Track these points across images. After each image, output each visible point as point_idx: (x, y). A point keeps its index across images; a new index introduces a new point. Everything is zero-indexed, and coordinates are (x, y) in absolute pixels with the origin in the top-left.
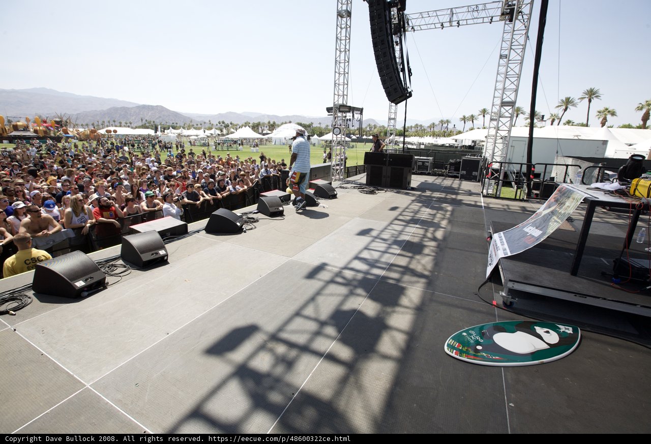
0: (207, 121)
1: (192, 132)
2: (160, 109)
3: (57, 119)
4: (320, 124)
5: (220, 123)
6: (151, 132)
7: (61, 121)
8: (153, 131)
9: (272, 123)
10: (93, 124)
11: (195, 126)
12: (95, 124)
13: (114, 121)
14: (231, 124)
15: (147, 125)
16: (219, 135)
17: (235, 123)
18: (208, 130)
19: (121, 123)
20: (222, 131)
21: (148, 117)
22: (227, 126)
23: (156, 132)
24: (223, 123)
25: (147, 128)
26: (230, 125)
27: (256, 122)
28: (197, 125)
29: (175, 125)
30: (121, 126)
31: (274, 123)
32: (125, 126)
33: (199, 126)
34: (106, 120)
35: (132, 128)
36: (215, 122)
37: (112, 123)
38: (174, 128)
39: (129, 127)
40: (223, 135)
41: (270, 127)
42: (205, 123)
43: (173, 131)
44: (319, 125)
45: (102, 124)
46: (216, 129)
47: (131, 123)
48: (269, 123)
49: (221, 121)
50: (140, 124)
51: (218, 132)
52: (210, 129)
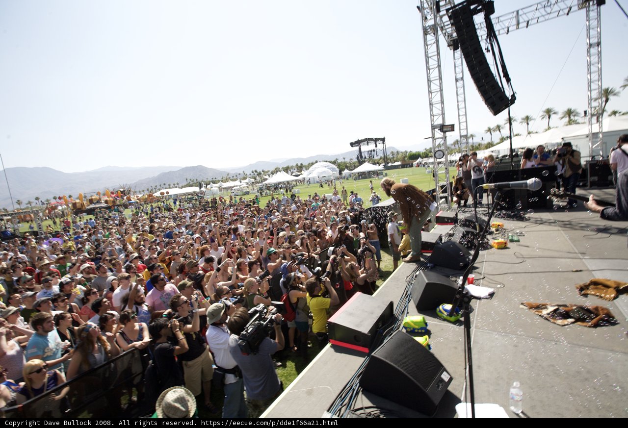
0: (242, 173)
1: (230, 184)
2: (200, 169)
3: (122, 190)
4: (344, 159)
5: (253, 172)
6: (197, 189)
7: (124, 191)
8: (199, 188)
9: (299, 165)
10: (148, 190)
11: (232, 178)
12: (150, 190)
13: (165, 184)
14: (263, 171)
15: (191, 183)
16: (253, 183)
17: (266, 170)
18: (243, 180)
19: (169, 185)
20: (255, 179)
21: (191, 176)
22: (259, 174)
23: (200, 189)
24: (256, 171)
25: (191, 186)
26: (262, 173)
27: (285, 166)
28: (233, 177)
29: (214, 180)
30: (170, 188)
31: (302, 164)
32: (173, 187)
33: (235, 177)
34: (158, 184)
35: (179, 188)
36: (248, 172)
37: (163, 186)
38: (214, 182)
39: (176, 187)
40: (257, 183)
41: (298, 169)
42: (239, 174)
43: (214, 185)
44: (343, 161)
45: (155, 189)
46: (250, 178)
47: (178, 184)
48: (297, 165)
49: (254, 170)
50: (185, 183)
51: (253, 180)
52: (245, 178)
